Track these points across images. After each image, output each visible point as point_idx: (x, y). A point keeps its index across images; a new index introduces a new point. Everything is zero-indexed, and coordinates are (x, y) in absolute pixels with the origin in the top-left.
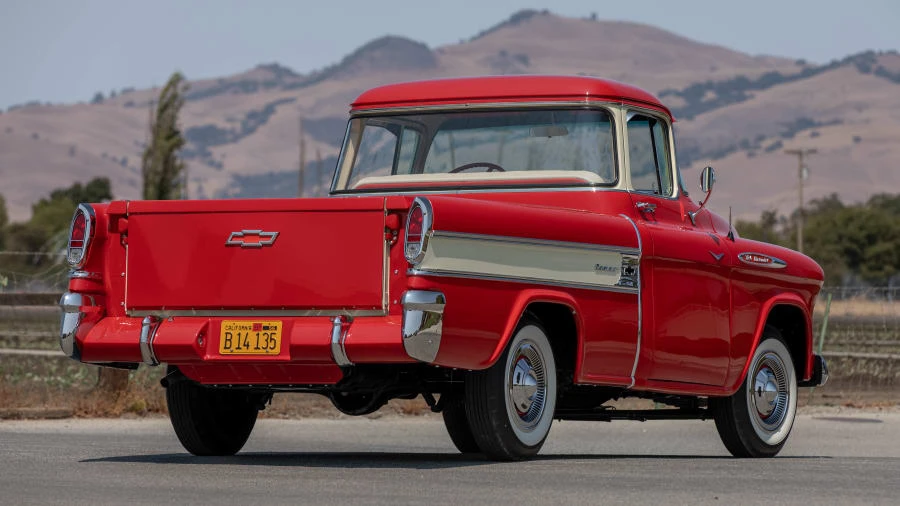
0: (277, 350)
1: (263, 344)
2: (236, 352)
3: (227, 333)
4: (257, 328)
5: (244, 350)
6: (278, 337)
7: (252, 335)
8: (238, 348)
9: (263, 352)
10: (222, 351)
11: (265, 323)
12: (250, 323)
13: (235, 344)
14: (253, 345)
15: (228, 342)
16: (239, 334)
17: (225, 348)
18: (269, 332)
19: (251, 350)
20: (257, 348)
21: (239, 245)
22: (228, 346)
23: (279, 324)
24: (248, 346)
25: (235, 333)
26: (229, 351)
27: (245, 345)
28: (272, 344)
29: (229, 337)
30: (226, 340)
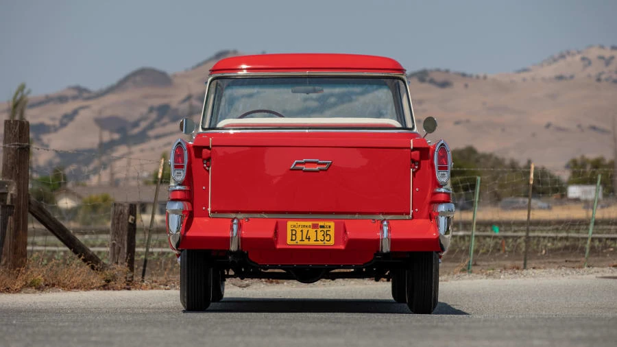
0: (332, 242)
1: (320, 237)
2: (300, 243)
3: (292, 230)
4: (315, 226)
5: (306, 242)
6: (332, 232)
7: (312, 233)
8: (302, 240)
9: (320, 243)
10: (289, 242)
11: (321, 223)
12: (309, 223)
13: (299, 238)
14: (313, 238)
15: (294, 236)
16: (302, 231)
17: (292, 240)
18: (325, 230)
19: (312, 242)
20: (317, 240)
21: (301, 169)
22: (294, 239)
23: (332, 224)
24: (309, 239)
25: (299, 230)
26: (294, 242)
27: (306, 238)
28: (328, 238)
29: (294, 233)
30: (292, 234)
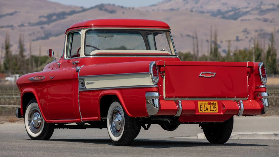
0: (217, 111)
1: (212, 109)
2: (204, 112)
3: (200, 106)
4: (210, 104)
5: (207, 111)
6: (217, 107)
7: (209, 106)
8: (205, 110)
9: (212, 112)
10: (200, 111)
11: (212, 102)
12: (207, 102)
13: (204, 110)
14: (209, 109)
15: (201, 109)
16: (204, 106)
17: (201, 110)
18: (214, 105)
19: (209, 111)
20: (211, 110)
21: (204, 77)
23: (216, 102)
24: (208, 110)
25: (203, 106)
27: (207, 109)
28: (215, 109)
29: (201, 107)
30: (201, 108)
